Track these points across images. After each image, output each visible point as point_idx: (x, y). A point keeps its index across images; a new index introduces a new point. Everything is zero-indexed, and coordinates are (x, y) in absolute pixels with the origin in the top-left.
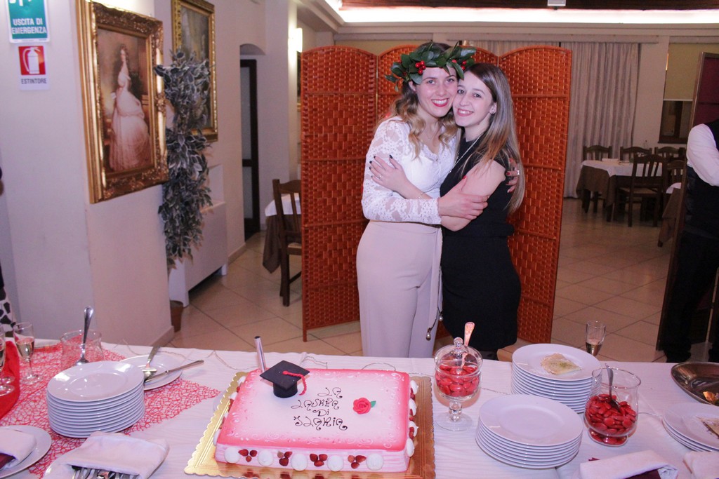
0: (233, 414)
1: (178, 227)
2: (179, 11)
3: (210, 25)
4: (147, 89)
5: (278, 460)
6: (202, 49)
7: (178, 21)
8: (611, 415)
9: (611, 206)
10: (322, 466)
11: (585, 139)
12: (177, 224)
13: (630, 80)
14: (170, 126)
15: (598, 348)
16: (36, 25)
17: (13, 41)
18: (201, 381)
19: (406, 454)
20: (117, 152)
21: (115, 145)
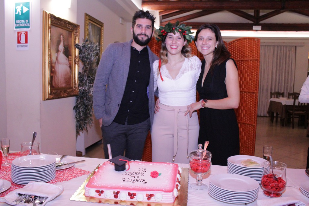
0: (95, 176)
1: (82, 116)
2: (88, 24)
3: (101, 32)
4: (71, 54)
5: (113, 195)
6: (97, 42)
7: (87, 28)
9: (284, 119)
10: (134, 199)
11: (271, 89)
12: (82, 115)
13: (292, 62)
14: (81, 71)
16: (25, 23)
17: (15, 29)
18: (83, 168)
20: (56, 79)
21: (56, 76)
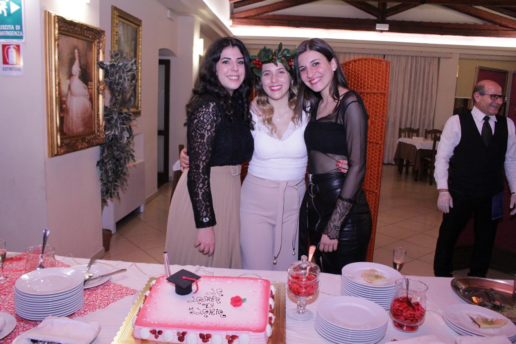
0: (147, 305)
1: (110, 176)
2: (117, 24)
3: (138, 34)
4: (92, 78)
5: (177, 337)
6: (132, 51)
7: (115, 31)
8: (407, 311)
9: (418, 170)
10: (208, 342)
12: (110, 174)
13: (432, 82)
14: (108, 105)
15: (401, 266)
16: (15, 30)
18: (125, 283)
19: (266, 335)
20: (69, 122)
21: (68, 117)
